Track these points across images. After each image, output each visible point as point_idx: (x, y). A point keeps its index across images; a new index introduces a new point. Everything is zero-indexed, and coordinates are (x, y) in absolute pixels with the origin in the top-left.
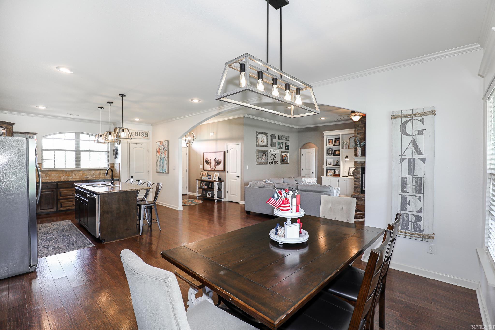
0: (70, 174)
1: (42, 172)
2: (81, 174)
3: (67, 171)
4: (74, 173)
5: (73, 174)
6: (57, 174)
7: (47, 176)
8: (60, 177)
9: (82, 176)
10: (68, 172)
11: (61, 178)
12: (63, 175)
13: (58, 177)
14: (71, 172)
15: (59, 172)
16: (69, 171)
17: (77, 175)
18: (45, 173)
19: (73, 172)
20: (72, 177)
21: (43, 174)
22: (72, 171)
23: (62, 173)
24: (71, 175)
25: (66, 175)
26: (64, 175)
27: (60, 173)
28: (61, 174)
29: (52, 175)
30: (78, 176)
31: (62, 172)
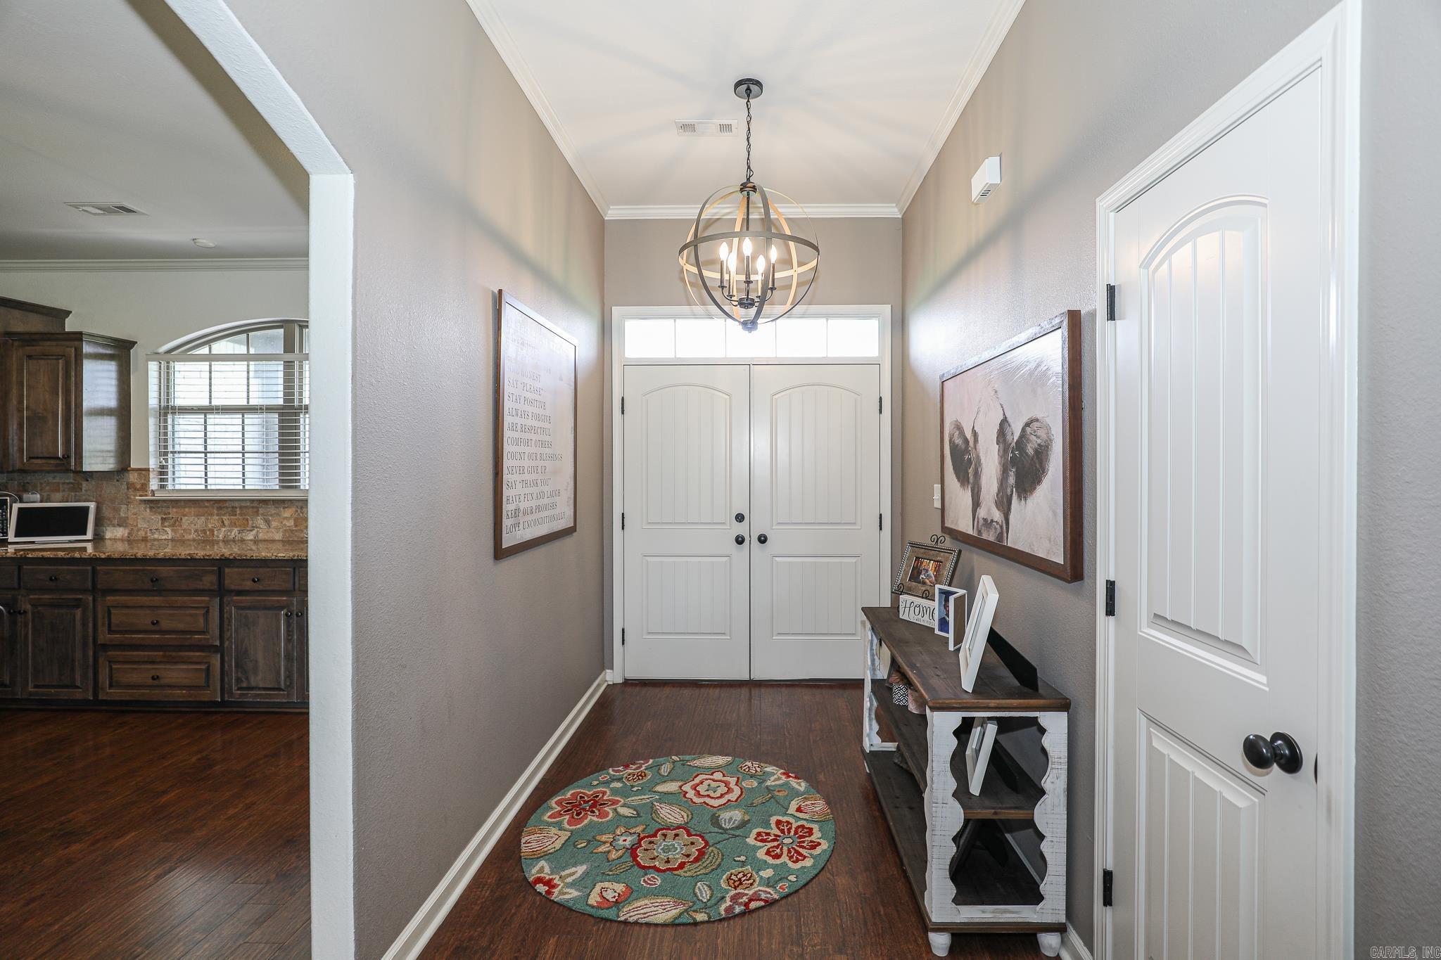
0: (247, 520)
1: (151, 508)
2: (291, 523)
3: (237, 504)
4: (262, 514)
5: (260, 521)
6: (203, 519)
7: (166, 524)
8: (212, 531)
9: (292, 531)
10: (241, 508)
11: (213, 535)
12: (223, 522)
13: (204, 531)
14: (253, 507)
15: (206, 507)
16: (243, 504)
17: (274, 524)
18: (159, 510)
19: (258, 508)
20: (254, 532)
21: (155, 513)
22: (255, 504)
23: (218, 515)
24: (250, 522)
25: (233, 524)
26: (226, 523)
27: (212, 515)
28: (214, 521)
29: (185, 519)
30: (277, 529)
31: (220, 508)
